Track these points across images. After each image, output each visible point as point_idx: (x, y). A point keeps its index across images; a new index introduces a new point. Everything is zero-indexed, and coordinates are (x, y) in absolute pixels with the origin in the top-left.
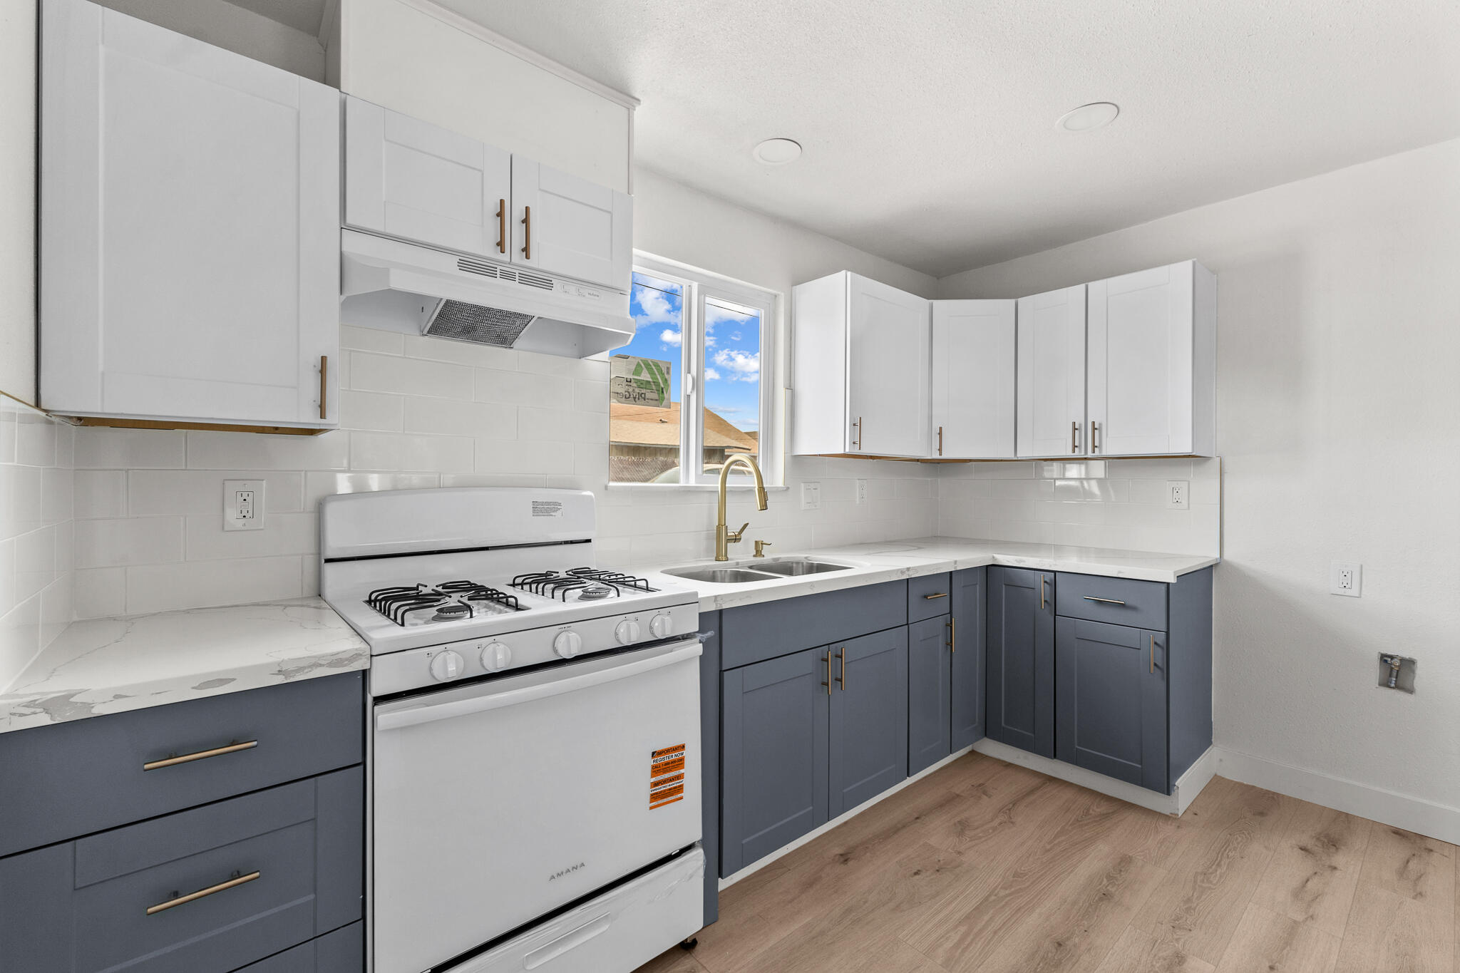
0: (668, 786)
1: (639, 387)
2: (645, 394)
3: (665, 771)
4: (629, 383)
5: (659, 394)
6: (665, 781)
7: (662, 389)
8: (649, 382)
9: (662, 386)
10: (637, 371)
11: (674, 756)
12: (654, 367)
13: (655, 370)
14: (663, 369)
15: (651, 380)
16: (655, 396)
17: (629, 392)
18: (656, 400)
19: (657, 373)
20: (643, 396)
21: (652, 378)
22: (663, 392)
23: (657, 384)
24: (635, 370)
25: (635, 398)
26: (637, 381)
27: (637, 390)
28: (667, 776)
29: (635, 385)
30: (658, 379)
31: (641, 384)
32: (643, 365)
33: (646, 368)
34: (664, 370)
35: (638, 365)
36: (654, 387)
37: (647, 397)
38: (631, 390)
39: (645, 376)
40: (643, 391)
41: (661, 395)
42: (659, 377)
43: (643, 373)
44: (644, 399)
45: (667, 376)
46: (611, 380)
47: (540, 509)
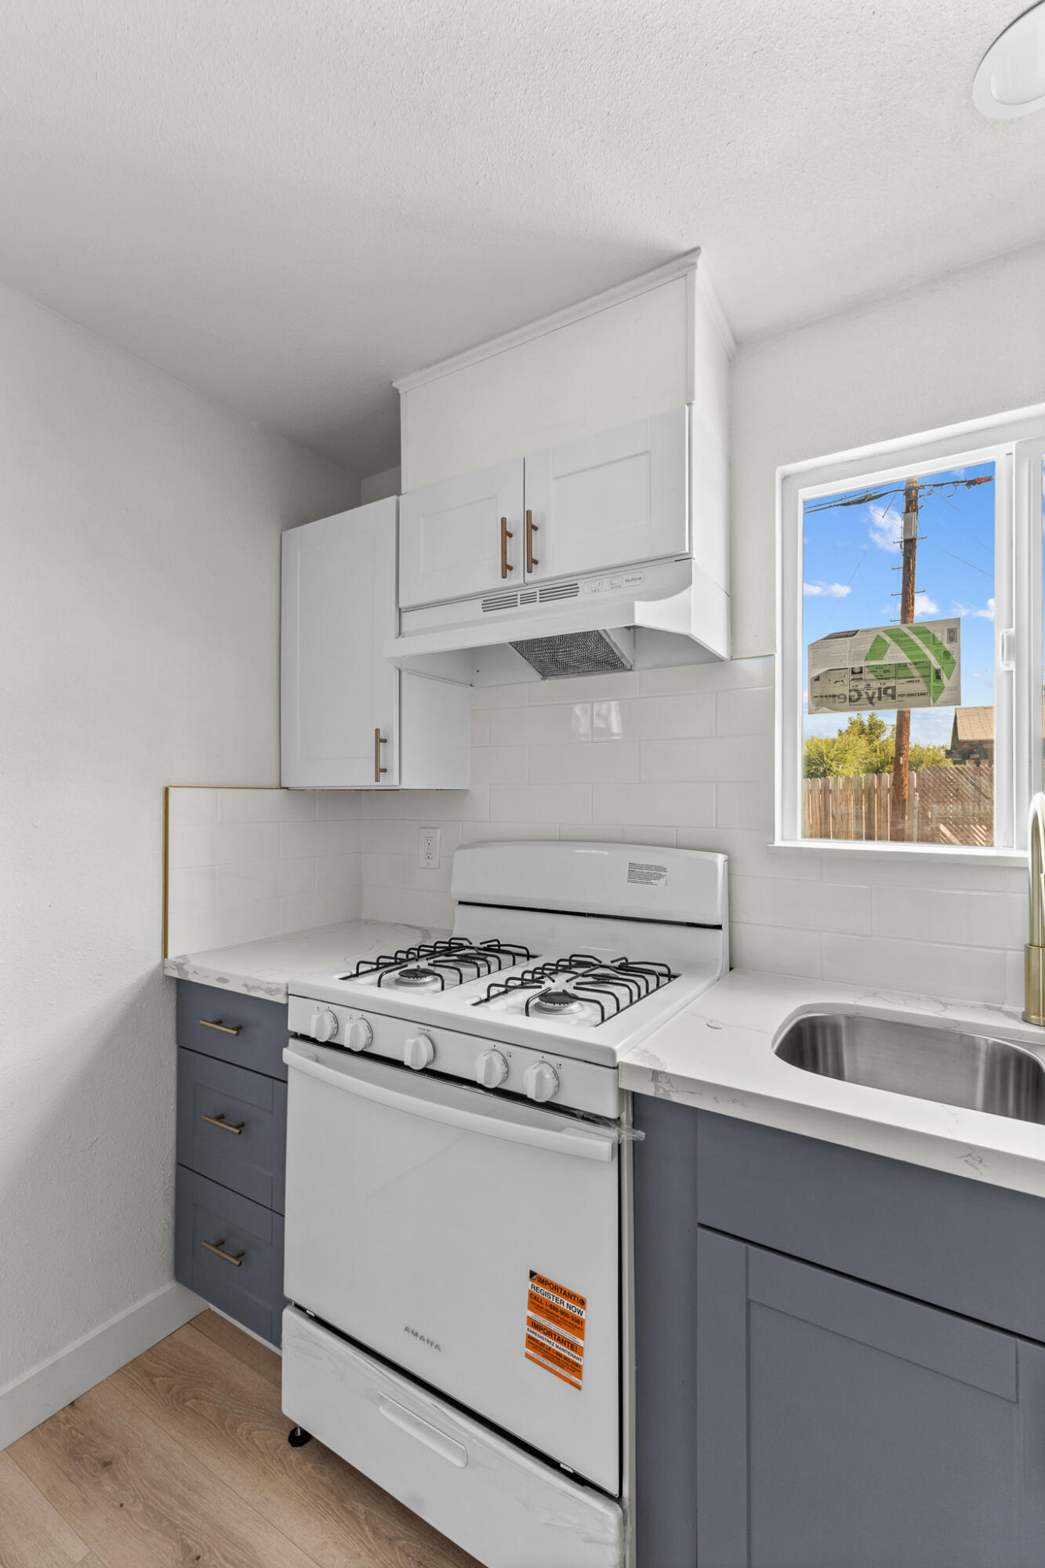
0: (555, 1345)
1: (880, 678)
2: (894, 688)
3: (550, 1317)
4: (857, 676)
5: (928, 683)
6: (549, 1333)
7: (937, 672)
8: (905, 665)
9: (937, 666)
10: (874, 653)
11: (565, 1304)
12: (914, 637)
13: (918, 642)
14: (938, 635)
15: (908, 661)
16: (918, 687)
17: (857, 691)
18: (923, 694)
19: (922, 646)
20: (890, 691)
21: (910, 657)
22: (938, 677)
23: (922, 665)
24: (870, 651)
25: (870, 699)
26: (874, 669)
27: (875, 685)
28: (553, 1327)
29: (872, 676)
30: (925, 656)
31: (882, 672)
32: (888, 639)
33: (897, 642)
34: (942, 636)
35: (879, 640)
36: (915, 673)
37: (899, 691)
38: (861, 686)
39: (894, 657)
40: (889, 684)
41: (933, 684)
42: (927, 652)
43: (889, 653)
44: (893, 697)
45: (948, 646)
46: (817, 679)
47: (640, 874)
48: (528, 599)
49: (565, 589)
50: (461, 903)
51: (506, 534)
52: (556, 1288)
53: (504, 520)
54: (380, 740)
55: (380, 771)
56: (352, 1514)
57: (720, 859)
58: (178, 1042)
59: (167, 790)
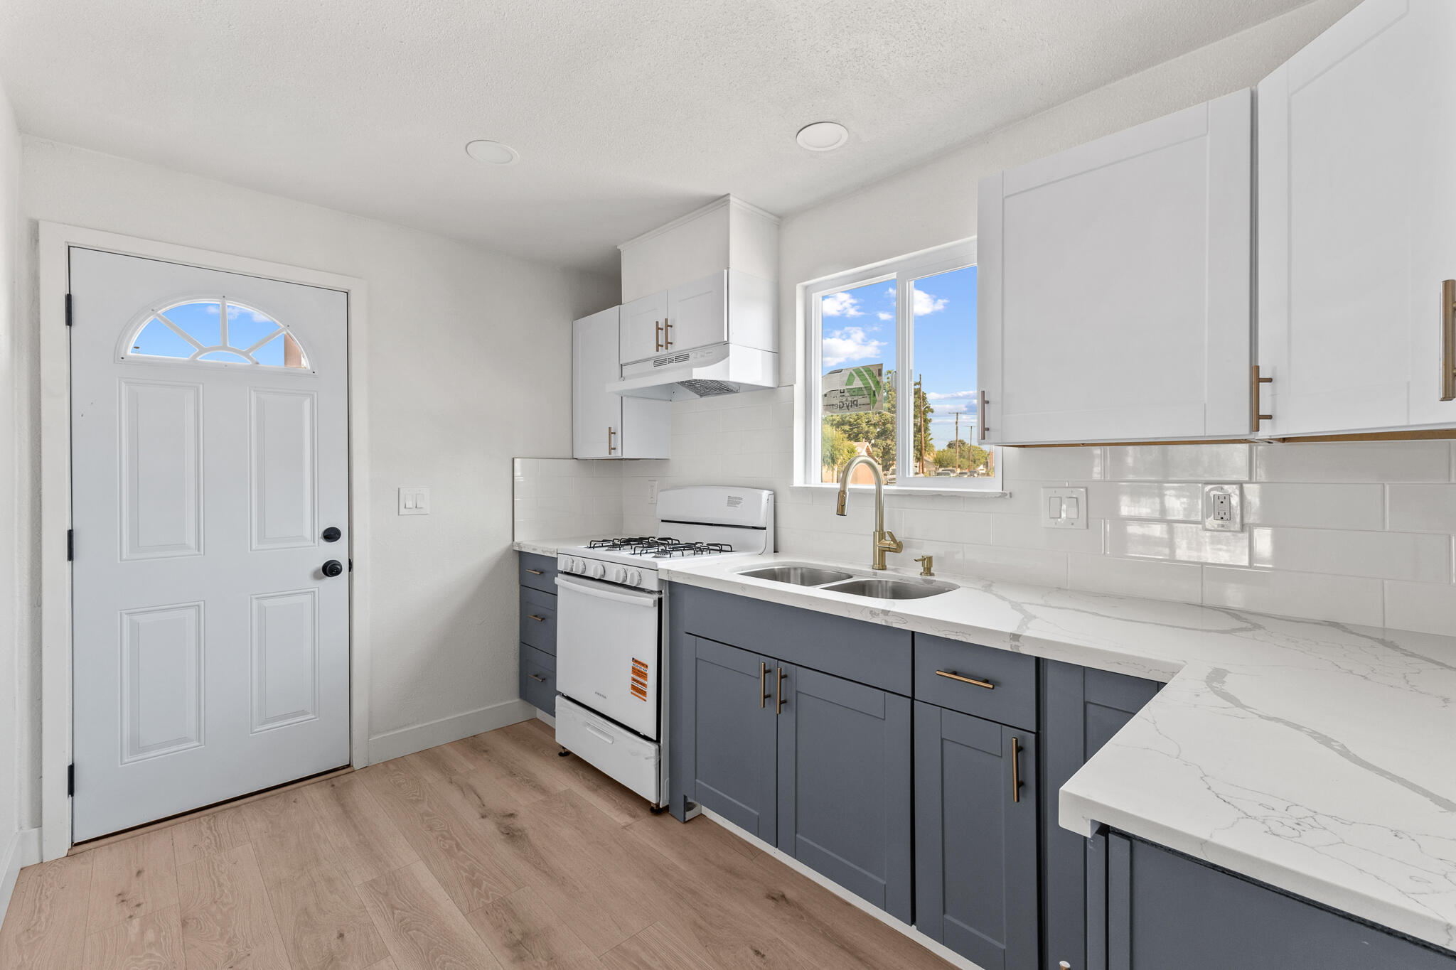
0: (639, 685)
1: (851, 395)
2: (857, 401)
4: (842, 394)
5: (870, 398)
7: (874, 392)
9: (874, 389)
10: (850, 382)
12: (865, 373)
13: (867, 375)
14: (874, 372)
15: (862, 386)
16: (867, 400)
17: (843, 401)
18: (868, 404)
19: (868, 378)
20: (855, 403)
21: (864, 384)
22: (874, 395)
23: (869, 388)
24: (848, 380)
25: (848, 406)
26: (849, 390)
27: (850, 399)
29: (848, 394)
30: (869, 384)
31: (854, 392)
32: (855, 374)
33: (859, 375)
35: (851, 375)
36: (866, 392)
37: (859, 403)
38: (844, 399)
39: (858, 383)
40: (856, 398)
41: (872, 399)
42: (870, 381)
43: (855, 382)
44: (857, 406)
45: (878, 378)
46: (825, 395)
47: (733, 502)
48: (671, 361)
49: (683, 357)
50: (663, 521)
51: (658, 329)
53: (657, 322)
54: (611, 433)
55: (611, 449)
56: (577, 774)
57: (765, 494)
58: (520, 583)
59: (513, 459)
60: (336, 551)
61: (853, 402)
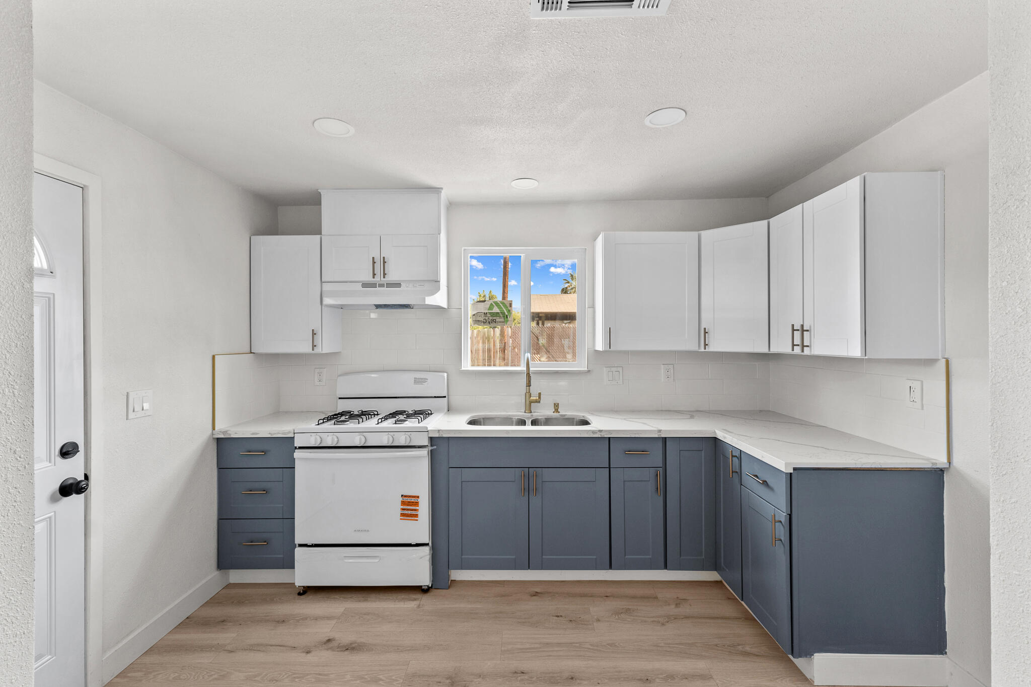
0: (410, 512)
1: (491, 316)
2: (495, 320)
3: (408, 505)
4: (486, 315)
5: (504, 319)
6: (408, 510)
7: (507, 316)
8: (498, 313)
9: (507, 314)
10: (491, 307)
11: (413, 500)
12: (501, 304)
13: (502, 306)
14: (507, 305)
15: (499, 312)
16: (502, 320)
17: (486, 320)
18: (503, 322)
22: (507, 317)
23: (503, 313)
24: (489, 307)
25: (489, 323)
26: (490, 313)
27: (490, 318)
28: (409, 507)
29: (489, 315)
31: (493, 314)
32: (494, 304)
33: (497, 306)
35: (491, 304)
36: (501, 315)
37: (497, 320)
38: (487, 318)
39: (496, 310)
40: (495, 318)
41: (506, 319)
42: (504, 310)
43: (494, 309)
44: (495, 322)
45: (509, 308)
46: (474, 315)
47: (417, 381)
48: (381, 286)
49: (396, 284)
50: (340, 398)
51: (374, 263)
52: (410, 496)
53: (374, 258)
54: (314, 334)
55: (314, 346)
57: (445, 375)
58: (217, 466)
59: (214, 357)
60: (73, 469)
61: (493, 320)
